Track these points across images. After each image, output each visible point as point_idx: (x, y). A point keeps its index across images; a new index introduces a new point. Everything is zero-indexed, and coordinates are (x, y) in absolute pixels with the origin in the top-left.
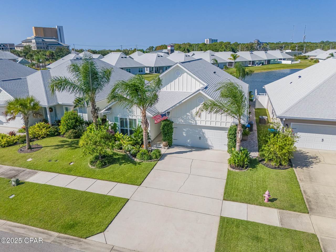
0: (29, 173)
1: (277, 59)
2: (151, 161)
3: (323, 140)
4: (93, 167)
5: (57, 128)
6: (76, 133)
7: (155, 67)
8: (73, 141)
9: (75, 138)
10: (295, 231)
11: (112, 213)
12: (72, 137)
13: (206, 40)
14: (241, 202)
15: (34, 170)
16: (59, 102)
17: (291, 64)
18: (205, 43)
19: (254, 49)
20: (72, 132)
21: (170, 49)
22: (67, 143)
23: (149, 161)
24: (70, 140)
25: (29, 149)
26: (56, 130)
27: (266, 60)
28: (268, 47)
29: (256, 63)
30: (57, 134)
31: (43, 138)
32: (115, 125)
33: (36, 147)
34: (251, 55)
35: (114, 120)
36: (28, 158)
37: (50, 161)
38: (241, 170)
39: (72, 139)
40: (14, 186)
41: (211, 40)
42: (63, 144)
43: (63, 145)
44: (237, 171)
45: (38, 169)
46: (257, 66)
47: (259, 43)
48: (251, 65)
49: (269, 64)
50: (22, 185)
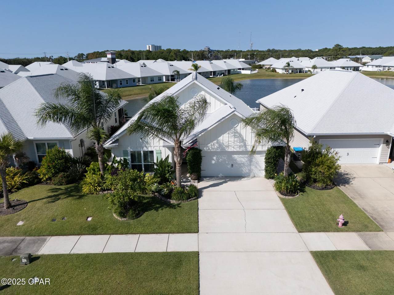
0: (34, 242)
1: (237, 69)
2: (191, 200)
3: (348, 154)
4: (123, 219)
5: (34, 173)
6: (68, 177)
7: (107, 81)
8: (68, 188)
9: (68, 184)
10: (386, 251)
11: (191, 273)
12: (63, 183)
13: (148, 46)
14: (317, 232)
15: (38, 236)
16: (28, 137)
17: (250, 73)
18: (150, 51)
19: (205, 57)
20: (63, 176)
21: (111, 57)
22: (60, 192)
23: (188, 200)
24: (63, 187)
25: (8, 208)
26: (34, 176)
27: (226, 70)
28: (219, 55)
29: (217, 74)
30: (37, 181)
31: (19, 189)
32: (125, 160)
33: (17, 203)
34: (211, 65)
35: (122, 154)
36: (18, 222)
37: (53, 220)
38: (294, 196)
39: (64, 185)
40: (26, 264)
41: (154, 47)
42: (55, 193)
43: (58, 195)
44: (290, 197)
45: (44, 234)
46: (218, 76)
47: (210, 51)
48: (212, 76)
49: (230, 74)
50: (38, 261)
